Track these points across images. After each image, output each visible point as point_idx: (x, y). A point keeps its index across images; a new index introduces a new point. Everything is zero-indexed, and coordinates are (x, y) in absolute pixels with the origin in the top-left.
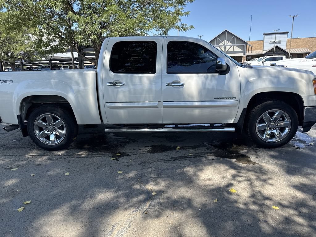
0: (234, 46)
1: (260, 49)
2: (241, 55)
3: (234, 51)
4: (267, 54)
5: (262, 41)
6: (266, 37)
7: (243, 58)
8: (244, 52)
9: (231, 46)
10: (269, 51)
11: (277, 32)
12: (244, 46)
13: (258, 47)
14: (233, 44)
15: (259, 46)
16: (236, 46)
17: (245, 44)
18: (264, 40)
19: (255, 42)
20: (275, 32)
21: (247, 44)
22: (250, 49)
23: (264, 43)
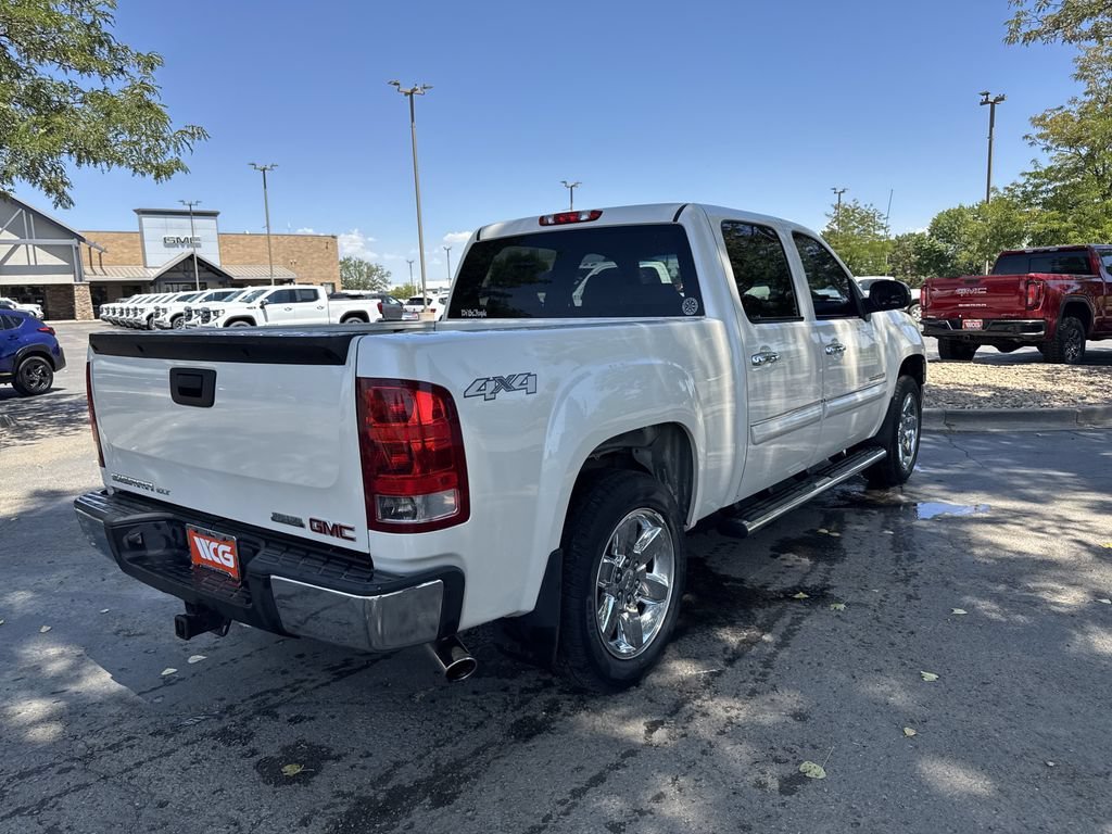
0: (30, 247)
1: (131, 262)
2: (68, 279)
3: (33, 263)
4: (163, 279)
5: (134, 236)
6: (147, 220)
7: (76, 293)
8: (73, 267)
9: (16, 247)
10: (168, 271)
11: (194, 208)
12: (71, 246)
13: (126, 256)
14: (23, 237)
15: (126, 251)
16: (38, 246)
17: (74, 242)
18: (142, 233)
19: (110, 236)
20: (187, 208)
21: (81, 239)
22: (96, 260)
23: (142, 241)
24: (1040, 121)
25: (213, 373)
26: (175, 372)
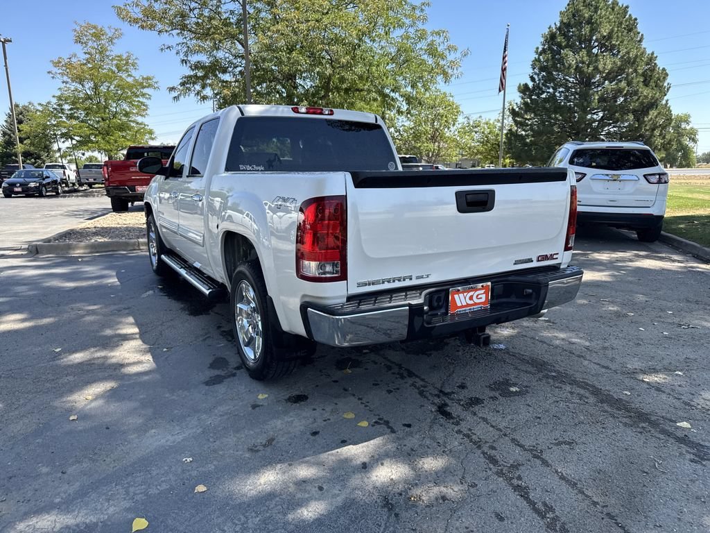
24: (57, 64)
25: (493, 192)
26: (458, 194)
